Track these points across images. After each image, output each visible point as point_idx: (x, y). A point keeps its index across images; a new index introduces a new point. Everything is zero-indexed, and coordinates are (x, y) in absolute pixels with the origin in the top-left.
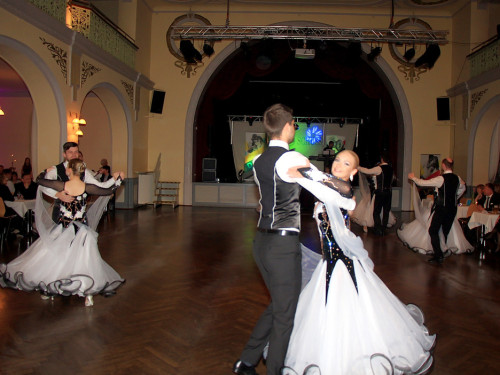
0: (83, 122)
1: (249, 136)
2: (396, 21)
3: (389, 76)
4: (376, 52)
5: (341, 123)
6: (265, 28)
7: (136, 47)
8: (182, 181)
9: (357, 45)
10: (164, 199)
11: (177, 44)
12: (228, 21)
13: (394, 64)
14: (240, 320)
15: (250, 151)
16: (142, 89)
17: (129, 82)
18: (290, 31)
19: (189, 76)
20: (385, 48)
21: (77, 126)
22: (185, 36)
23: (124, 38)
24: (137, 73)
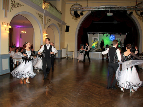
0: (47, 34)
1: (93, 38)
2: (138, 3)
3: (135, 20)
4: (131, 13)
5: (120, 34)
6: (98, 7)
7: (61, 14)
8: (74, 51)
9: (126, 11)
10: (69, 56)
11: (73, 13)
12: (87, 5)
13: (137, 17)
14: (91, 91)
15: (94, 43)
16: (63, 25)
17: (59, 23)
18: (105, 8)
19: (76, 21)
20: (134, 12)
21: (45, 36)
22: (75, 10)
23: (58, 11)
24: (62, 21)
